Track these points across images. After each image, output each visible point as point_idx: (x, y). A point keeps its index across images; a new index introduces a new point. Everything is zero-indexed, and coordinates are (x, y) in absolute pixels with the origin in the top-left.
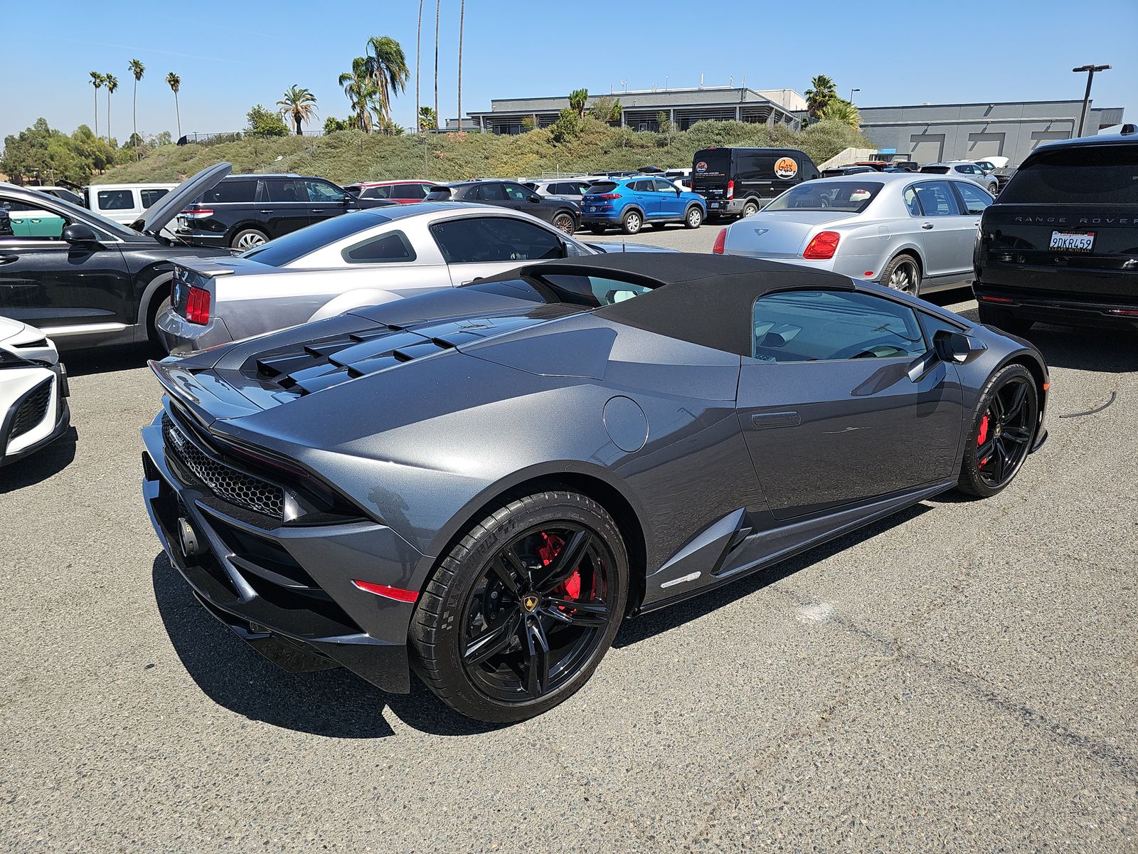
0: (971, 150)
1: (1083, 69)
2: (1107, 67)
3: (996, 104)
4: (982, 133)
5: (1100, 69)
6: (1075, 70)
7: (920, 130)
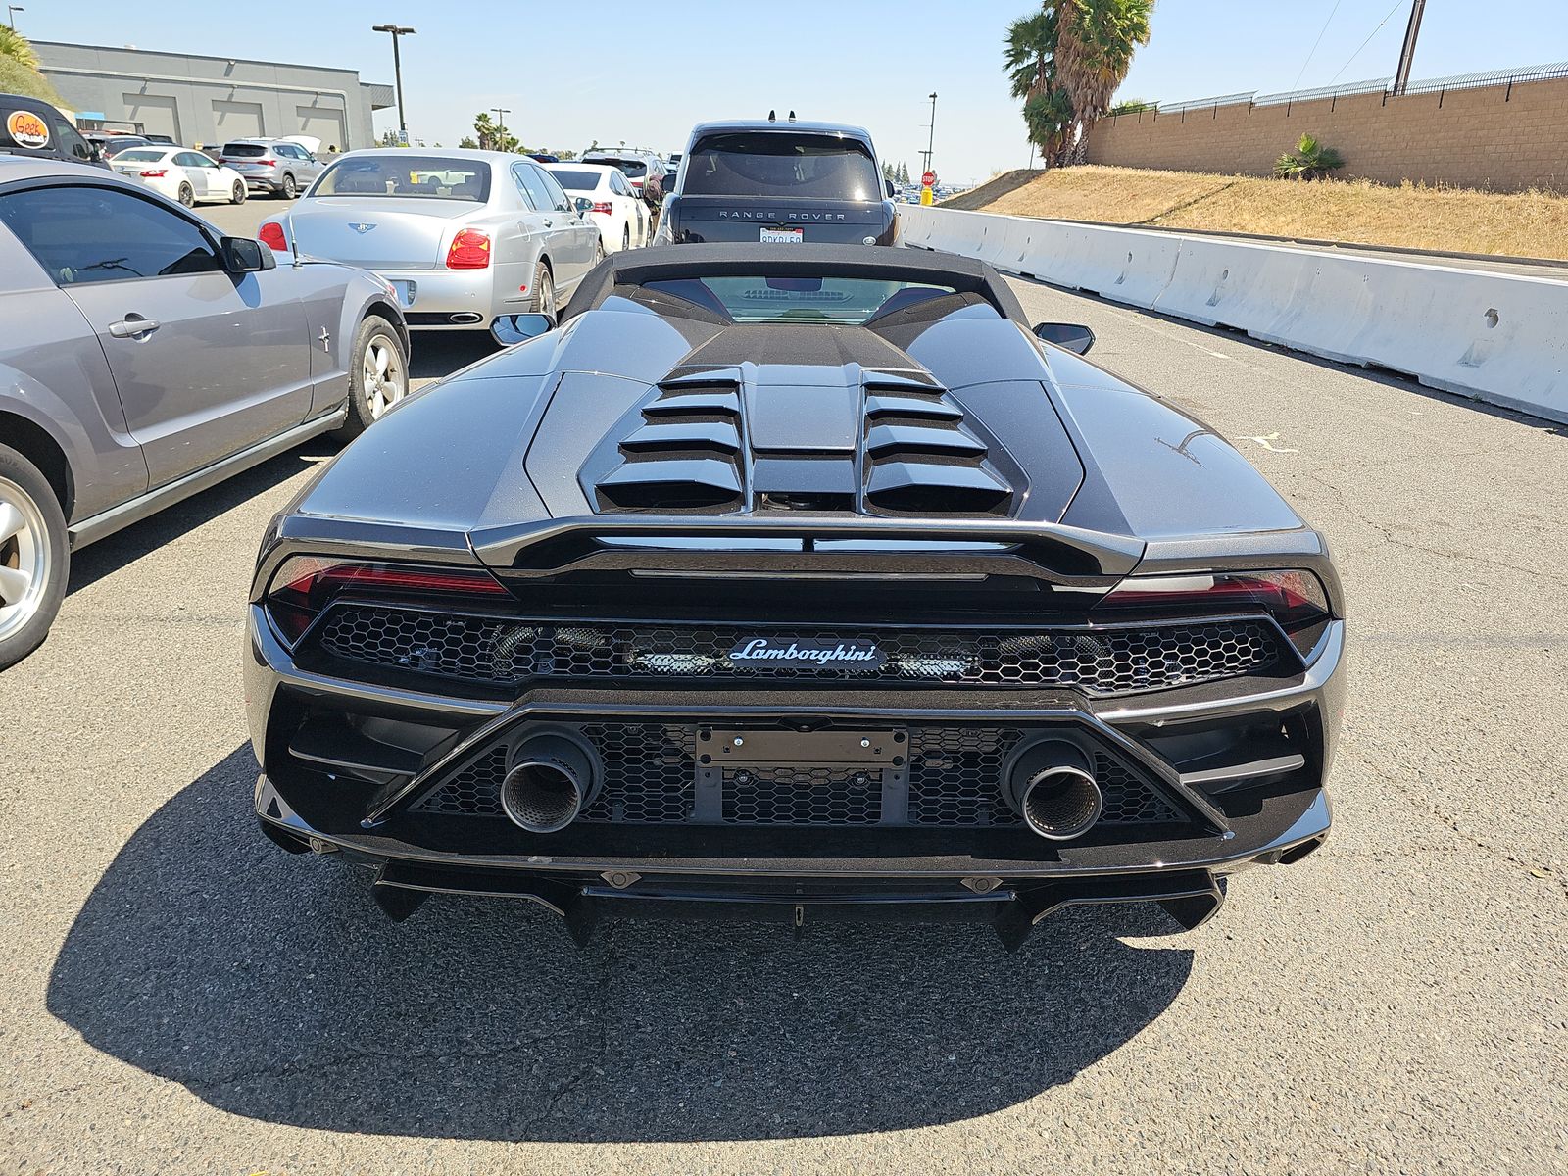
0: (220, 124)
1: (385, 29)
2: (411, 31)
3: (237, 61)
4: (229, 101)
5: (404, 31)
6: (376, 29)
7: (135, 88)
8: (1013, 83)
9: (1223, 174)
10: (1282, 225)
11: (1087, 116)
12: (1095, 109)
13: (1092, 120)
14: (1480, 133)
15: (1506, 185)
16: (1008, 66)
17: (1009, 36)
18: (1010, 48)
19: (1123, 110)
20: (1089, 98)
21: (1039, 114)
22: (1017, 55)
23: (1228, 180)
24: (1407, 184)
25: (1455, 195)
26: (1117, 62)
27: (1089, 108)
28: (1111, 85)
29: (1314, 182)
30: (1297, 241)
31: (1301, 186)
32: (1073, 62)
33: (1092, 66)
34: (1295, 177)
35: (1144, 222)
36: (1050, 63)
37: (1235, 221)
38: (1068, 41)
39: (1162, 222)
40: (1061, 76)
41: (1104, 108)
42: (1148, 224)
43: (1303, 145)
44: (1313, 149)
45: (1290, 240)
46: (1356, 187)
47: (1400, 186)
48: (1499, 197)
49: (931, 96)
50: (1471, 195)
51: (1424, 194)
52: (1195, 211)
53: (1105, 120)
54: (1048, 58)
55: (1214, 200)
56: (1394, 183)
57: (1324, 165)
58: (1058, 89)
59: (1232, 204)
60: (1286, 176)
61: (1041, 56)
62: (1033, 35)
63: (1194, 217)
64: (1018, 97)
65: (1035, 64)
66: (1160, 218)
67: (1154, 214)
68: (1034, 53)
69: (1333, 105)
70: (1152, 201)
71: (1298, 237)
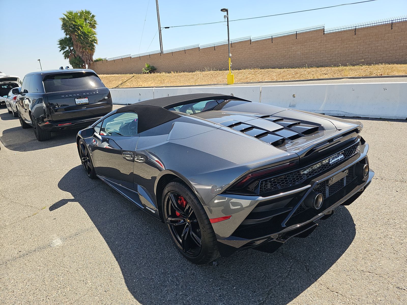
8: (63, 55)
9: (130, 74)
10: (150, 84)
11: (88, 63)
12: (90, 60)
13: (90, 63)
14: (182, 60)
15: (191, 70)
16: (60, 51)
17: (59, 43)
18: (60, 46)
19: (97, 61)
20: (87, 58)
21: (75, 63)
22: (63, 48)
23: (133, 75)
24: (172, 72)
25: (182, 73)
26: (92, 49)
27: (88, 61)
28: (92, 55)
29: (152, 74)
30: (155, 87)
31: (149, 75)
32: (80, 49)
33: (85, 50)
34: (148, 73)
35: (116, 87)
36: (73, 50)
37: (139, 84)
38: (76, 44)
39: (121, 86)
40: (77, 53)
41: (92, 61)
42: (117, 87)
43: (147, 66)
44: (149, 67)
45: (154, 87)
46: (162, 74)
47: (171, 73)
48: (192, 73)
49: (38, 60)
50: (186, 73)
51: (176, 74)
52: (128, 83)
53: (93, 64)
54: (72, 48)
55: (131, 80)
56: (169, 72)
57: (152, 70)
58: (77, 56)
59: (136, 80)
60: (146, 73)
61: (70, 48)
62: (66, 43)
63: (128, 84)
64: (66, 59)
65: (68, 50)
66: (120, 86)
67: (118, 85)
68: (67, 47)
69: (150, 57)
70: (115, 82)
71: (156, 86)
